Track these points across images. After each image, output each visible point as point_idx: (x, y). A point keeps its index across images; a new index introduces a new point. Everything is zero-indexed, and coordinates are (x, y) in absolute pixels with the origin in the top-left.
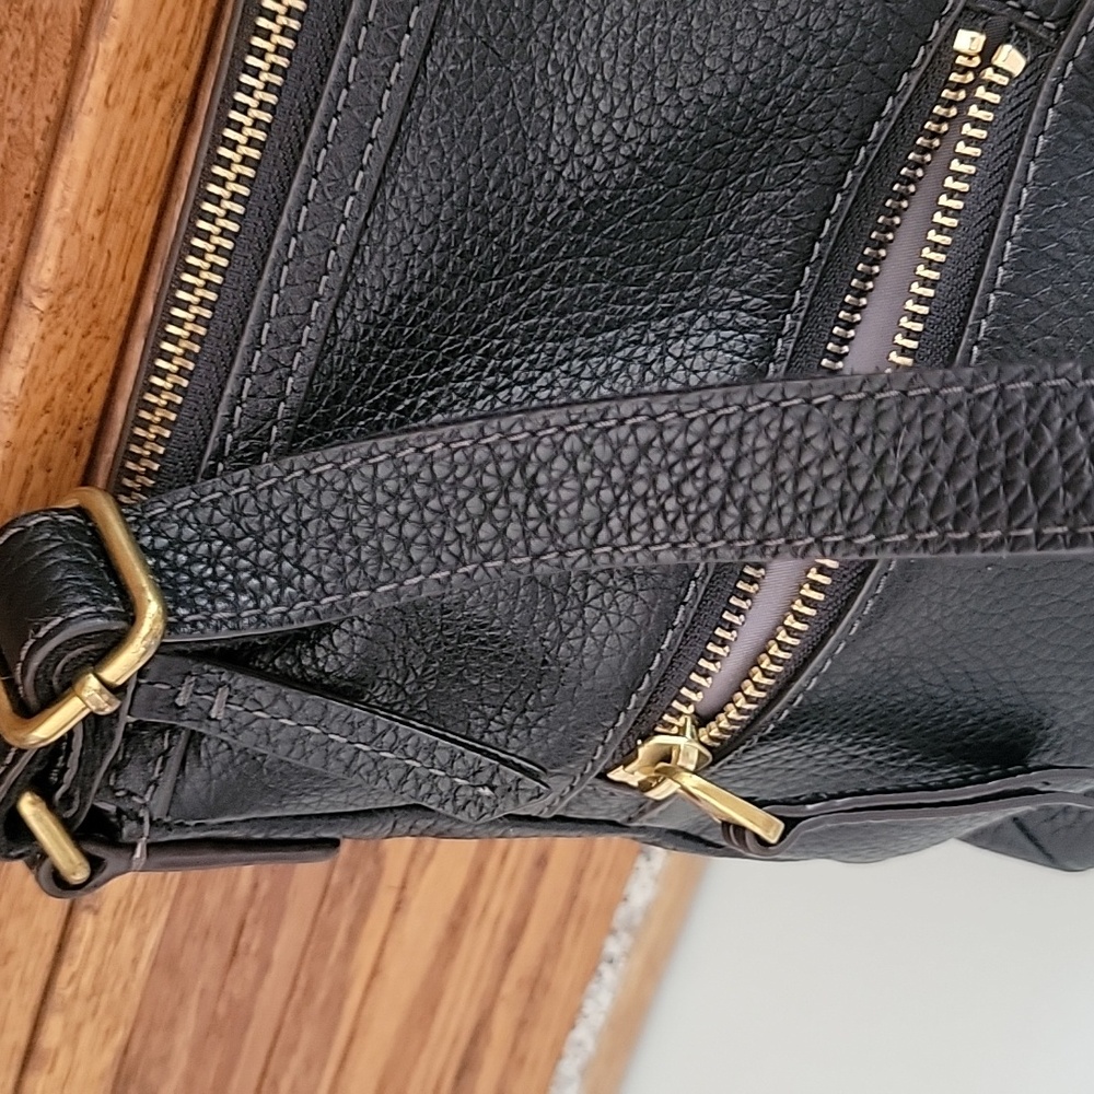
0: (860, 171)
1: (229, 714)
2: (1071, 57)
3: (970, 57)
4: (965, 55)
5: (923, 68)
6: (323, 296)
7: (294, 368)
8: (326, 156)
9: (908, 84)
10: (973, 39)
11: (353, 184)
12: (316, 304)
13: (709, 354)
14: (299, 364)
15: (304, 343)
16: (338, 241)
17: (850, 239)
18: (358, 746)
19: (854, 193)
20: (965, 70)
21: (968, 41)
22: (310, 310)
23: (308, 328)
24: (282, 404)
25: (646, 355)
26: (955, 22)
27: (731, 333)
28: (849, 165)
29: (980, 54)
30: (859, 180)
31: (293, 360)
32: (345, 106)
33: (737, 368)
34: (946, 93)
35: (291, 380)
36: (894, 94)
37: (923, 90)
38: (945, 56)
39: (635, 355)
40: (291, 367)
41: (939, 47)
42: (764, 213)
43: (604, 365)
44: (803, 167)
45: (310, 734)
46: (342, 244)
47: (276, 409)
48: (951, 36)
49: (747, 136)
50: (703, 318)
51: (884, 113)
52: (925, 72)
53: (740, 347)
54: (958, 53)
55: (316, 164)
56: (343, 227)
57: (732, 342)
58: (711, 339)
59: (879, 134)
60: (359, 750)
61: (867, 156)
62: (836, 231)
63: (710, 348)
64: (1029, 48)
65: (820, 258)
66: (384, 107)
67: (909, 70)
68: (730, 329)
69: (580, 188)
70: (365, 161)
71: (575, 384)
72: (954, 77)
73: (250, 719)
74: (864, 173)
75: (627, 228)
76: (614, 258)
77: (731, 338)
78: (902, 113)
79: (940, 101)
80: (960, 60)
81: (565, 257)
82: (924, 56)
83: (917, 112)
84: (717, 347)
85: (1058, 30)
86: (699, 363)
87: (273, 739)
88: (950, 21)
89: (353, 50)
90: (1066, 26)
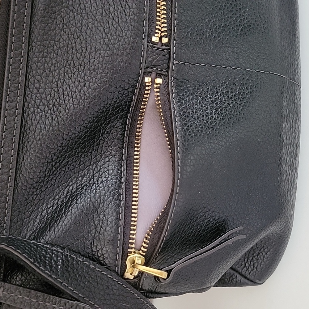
0: (131, 113)
1: (3, 295)
2: (172, 76)
3: (149, 83)
4: (148, 83)
5: (139, 88)
6: (11, 175)
7: (8, 194)
8: (4, 142)
9: (137, 92)
10: (148, 79)
11: (12, 147)
12: (10, 177)
13: (108, 163)
14: (9, 193)
15: (9, 188)
16: (12, 161)
17: (133, 128)
18: (39, 302)
19: (131, 118)
20: (149, 86)
21: (147, 80)
22: (8, 179)
23: (9, 184)
24: (7, 204)
25: (93, 167)
26: (143, 76)
27: (111, 157)
28: (128, 112)
29: (151, 82)
30: (131, 115)
31: (7, 192)
32: (6, 129)
33: (115, 164)
34: (146, 92)
35: (8, 197)
36: (134, 95)
37: (141, 92)
38: (143, 84)
39: (90, 168)
40: (7, 194)
41: (141, 82)
42: (112, 128)
43: (83, 172)
44: (118, 116)
45: (26, 300)
46: (13, 161)
47: (5, 205)
48: (143, 79)
49: (105, 113)
50: (104, 155)
51: (133, 99)
52: (140, 88)
53: (114, 159)
54: (146, 83)
55: (2, 144)
56: (12, 158)
57: (112, 159)
58: (107, 159)
59: (133, 104)
60: (40, 303)
61: (132, 110)
62: (129, 128)
63: (107, 161)
64: (162, 77)
65: (127, 135)
66: (15, 127)
67: (136, 89)
68: (111, 156)
69: (69, 135)
70: (14, 141)
71: (78, 179)
72: (147, 88)
73: (9, 296)
74: (132, 113)
75: (83, 141)
76: (81, 148)
77: (112, 158)
78: (137, 98)
79: (146, 90)
80: (147, 84)
81: (70, 151)
82: (139, 85)
83: (140, 97)
84: (109, 161)
85: (167, 71)
86: (106, 165)
87: (16, 302)
88: (142, 76)
89: (5, 116)
90: (168, 70)
